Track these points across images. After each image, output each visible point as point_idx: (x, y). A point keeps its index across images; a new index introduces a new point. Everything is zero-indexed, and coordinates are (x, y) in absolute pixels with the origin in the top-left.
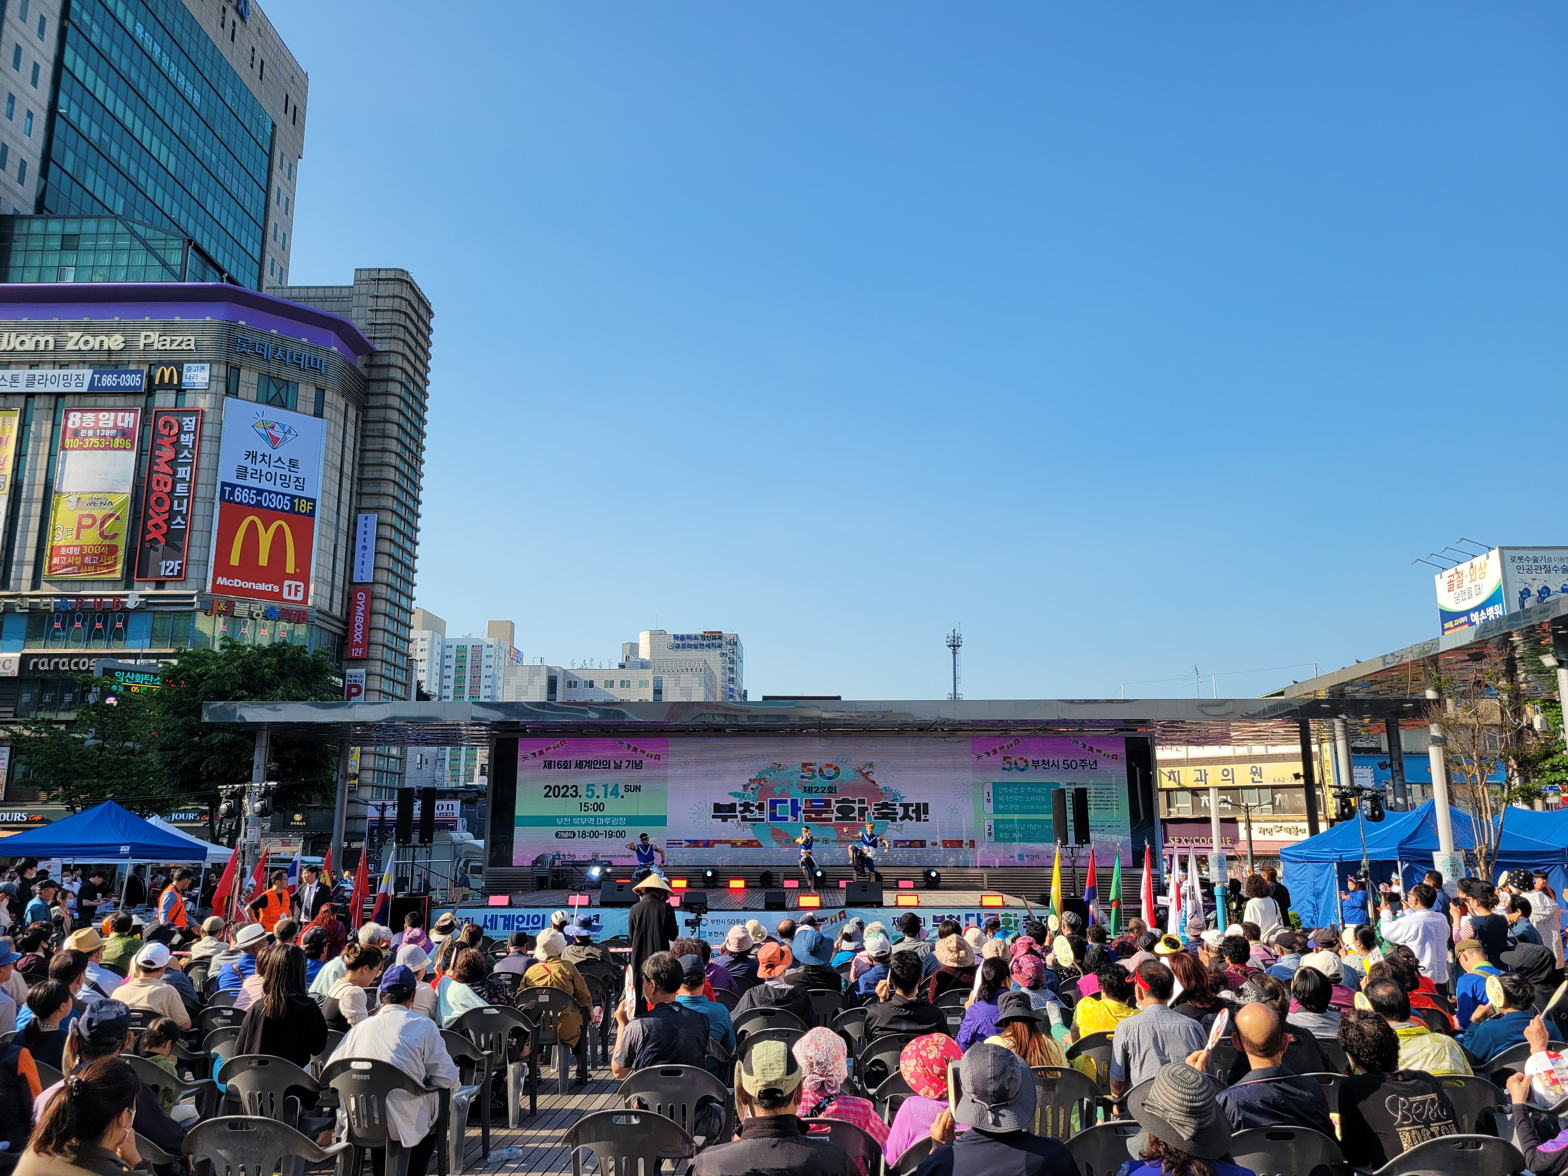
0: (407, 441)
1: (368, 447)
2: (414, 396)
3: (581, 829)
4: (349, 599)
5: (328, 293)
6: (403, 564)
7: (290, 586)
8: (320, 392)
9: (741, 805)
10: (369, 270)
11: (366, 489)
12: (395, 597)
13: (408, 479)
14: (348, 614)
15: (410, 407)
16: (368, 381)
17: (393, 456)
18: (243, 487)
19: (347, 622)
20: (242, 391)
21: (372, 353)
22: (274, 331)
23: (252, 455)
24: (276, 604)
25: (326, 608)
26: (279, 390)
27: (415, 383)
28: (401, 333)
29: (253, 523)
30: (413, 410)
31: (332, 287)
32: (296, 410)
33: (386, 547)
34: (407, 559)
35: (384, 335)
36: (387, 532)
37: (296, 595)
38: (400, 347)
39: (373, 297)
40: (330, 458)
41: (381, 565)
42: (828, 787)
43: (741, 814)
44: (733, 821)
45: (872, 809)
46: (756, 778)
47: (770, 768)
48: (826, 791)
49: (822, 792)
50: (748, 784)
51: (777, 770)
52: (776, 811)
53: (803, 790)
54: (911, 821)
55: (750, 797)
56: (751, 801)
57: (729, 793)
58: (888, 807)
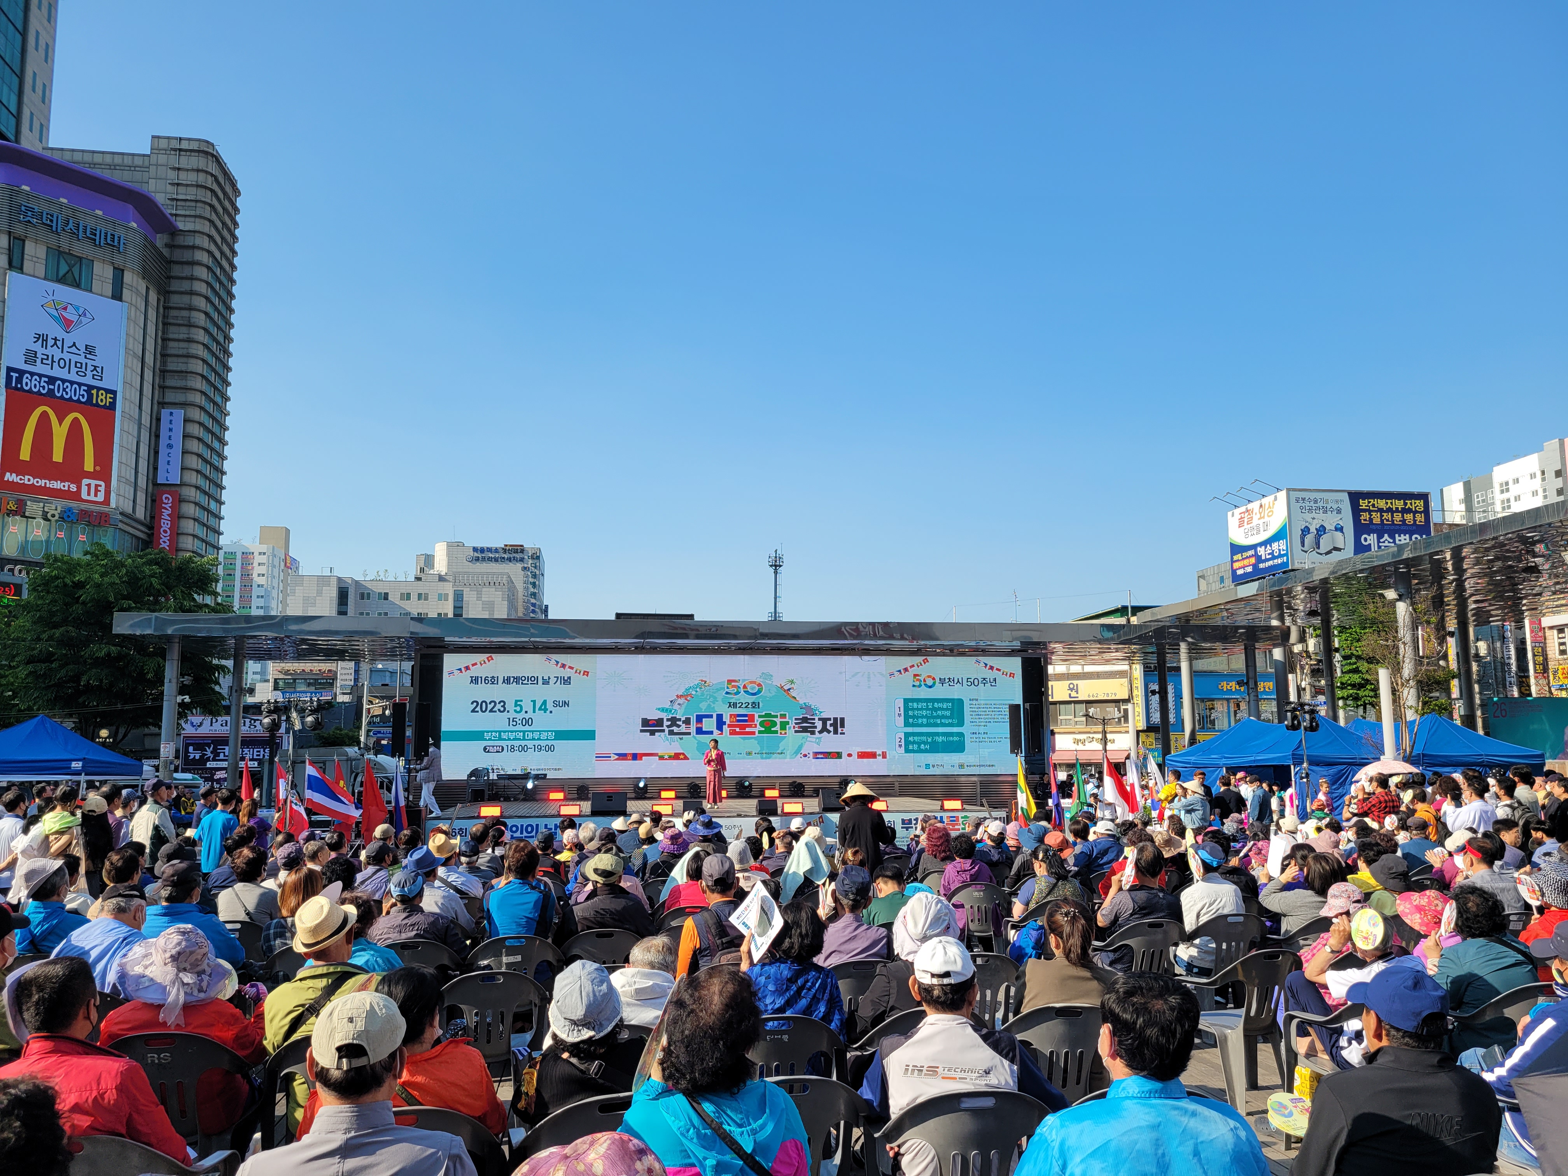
0: (214, 331)
1: (171, 336)
2: (221, 283)
3: (510, 743)
4: (153, 501)
5: (118, 160)
6: (211, 465)
7: (89, 485)
8: (119, 273)
9: (668, 720)
10: (168, 138)
11: (170, 382)
12: (203, 500)
13: (216, 373)
14: (152, 518)
15: (217, 294)
16: (170, 262)
17: (201, 347)
18: (32, 374)
19: (152, 525)
20: (27, 265)
21: (174, 232)
22: (64, 201)
23: (41, 338)
24: (73, 504)
25: (129, 510)
26: (71, 267)
27: (221, 267)
28: (207, 212)
29: (44, 415)
30: (220, 297)
31: (123, 154)
32: (91, 291)
33: (194, 446)
34: (215, 460)
35: (188, 213)
36: (195, 430)
37: (96, 495)
38: (206, 227)
39: (174, 169)
40: (131, 347)
41: (189, 466)
42: (751, 703)
43: (668, 728)
44: (660, 735)
45: (793, 723)
46: (683, 694)
47: (697, 685)
48: (750, 706)
49: (746, 707)
50: (675, 699)
51: (703, 686)
52: (702, 725)
53: (728, 705)
54: (829, 734)
55: (677, 712)
56: (678, 716)
57: (656, 708)
58: (808, 721)
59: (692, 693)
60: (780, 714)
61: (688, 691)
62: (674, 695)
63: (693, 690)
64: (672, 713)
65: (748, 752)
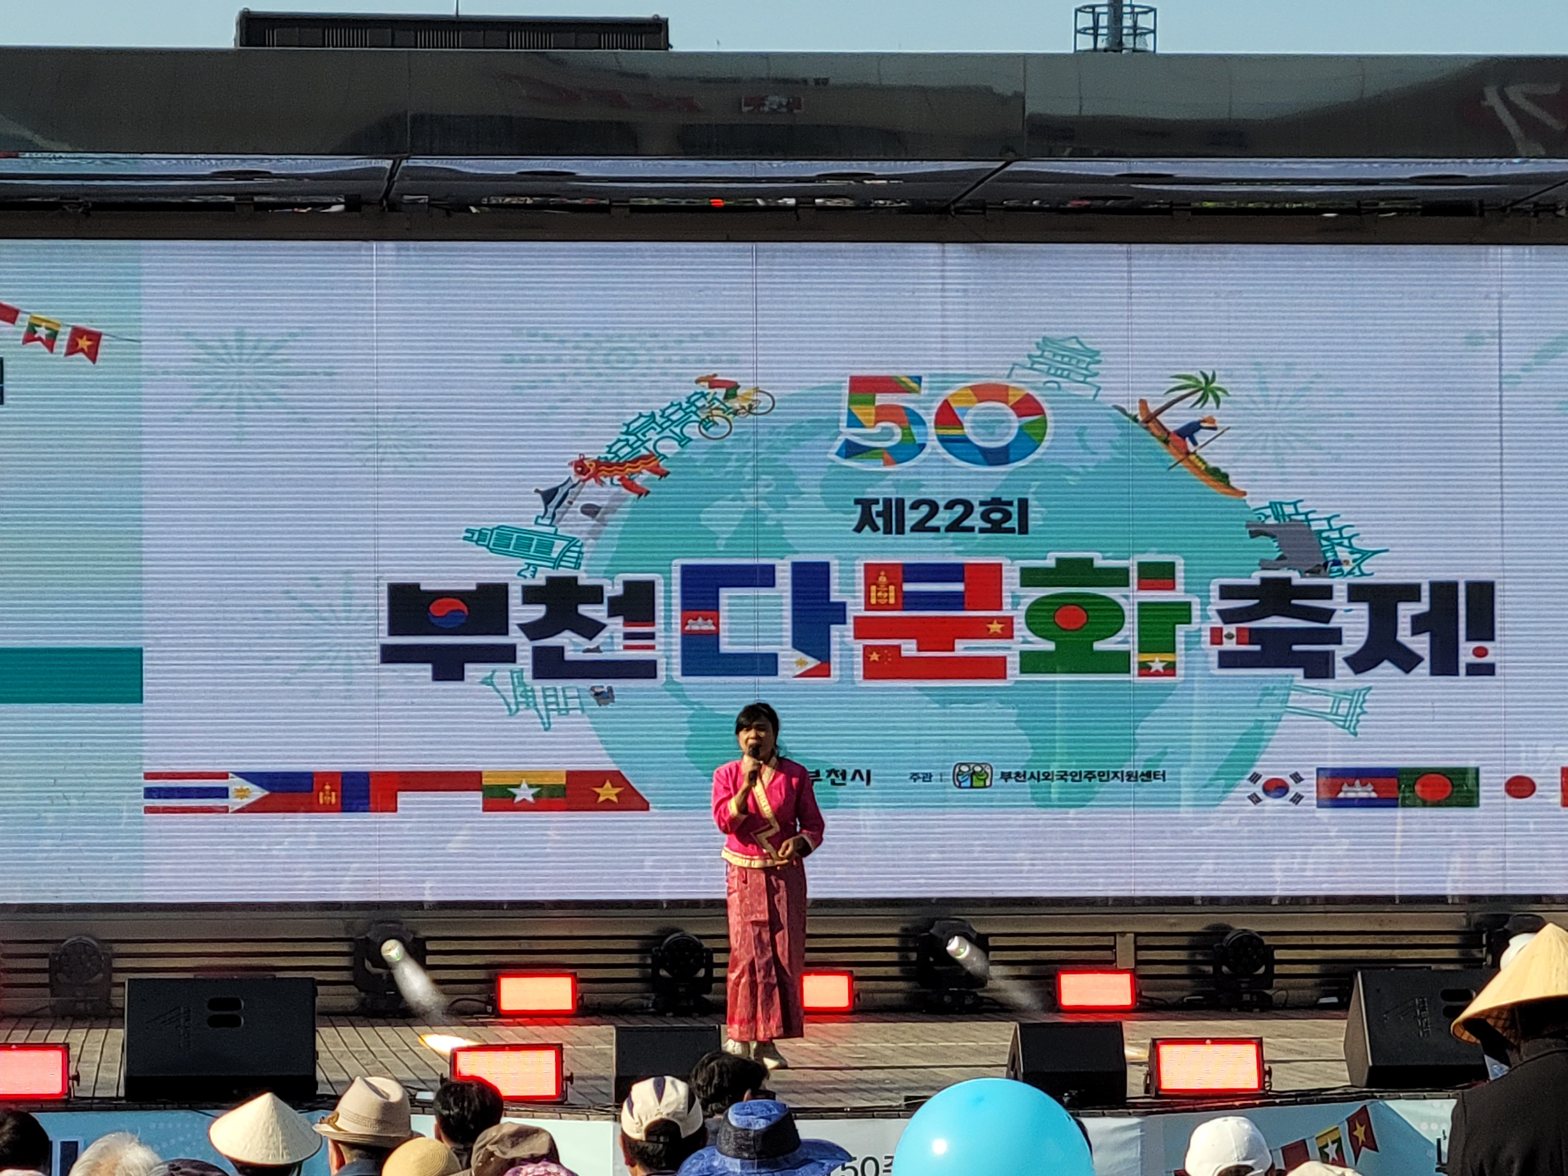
9: (531, 595)
42: (982, 503)
43: (532, 638)
44: (491, 677)
45: (1209, 613)
46: (610, 456)
47: (685, 405)
48: (975, 520)
49: (955, 527)
50: (570, 484)
51: (720, 412)
52: (717, 624)
53: (857, 516)
54: (1407, 671)
55: (580, 552)
56: (586, 571)
57: (467, 531)
58: (1294, 602)
59: (661, 451)
60: (1141, 565)
61: (639, 439)
62: (565, 460)
63: (667, 432)
64: (554, 555)
65: (965, 769)
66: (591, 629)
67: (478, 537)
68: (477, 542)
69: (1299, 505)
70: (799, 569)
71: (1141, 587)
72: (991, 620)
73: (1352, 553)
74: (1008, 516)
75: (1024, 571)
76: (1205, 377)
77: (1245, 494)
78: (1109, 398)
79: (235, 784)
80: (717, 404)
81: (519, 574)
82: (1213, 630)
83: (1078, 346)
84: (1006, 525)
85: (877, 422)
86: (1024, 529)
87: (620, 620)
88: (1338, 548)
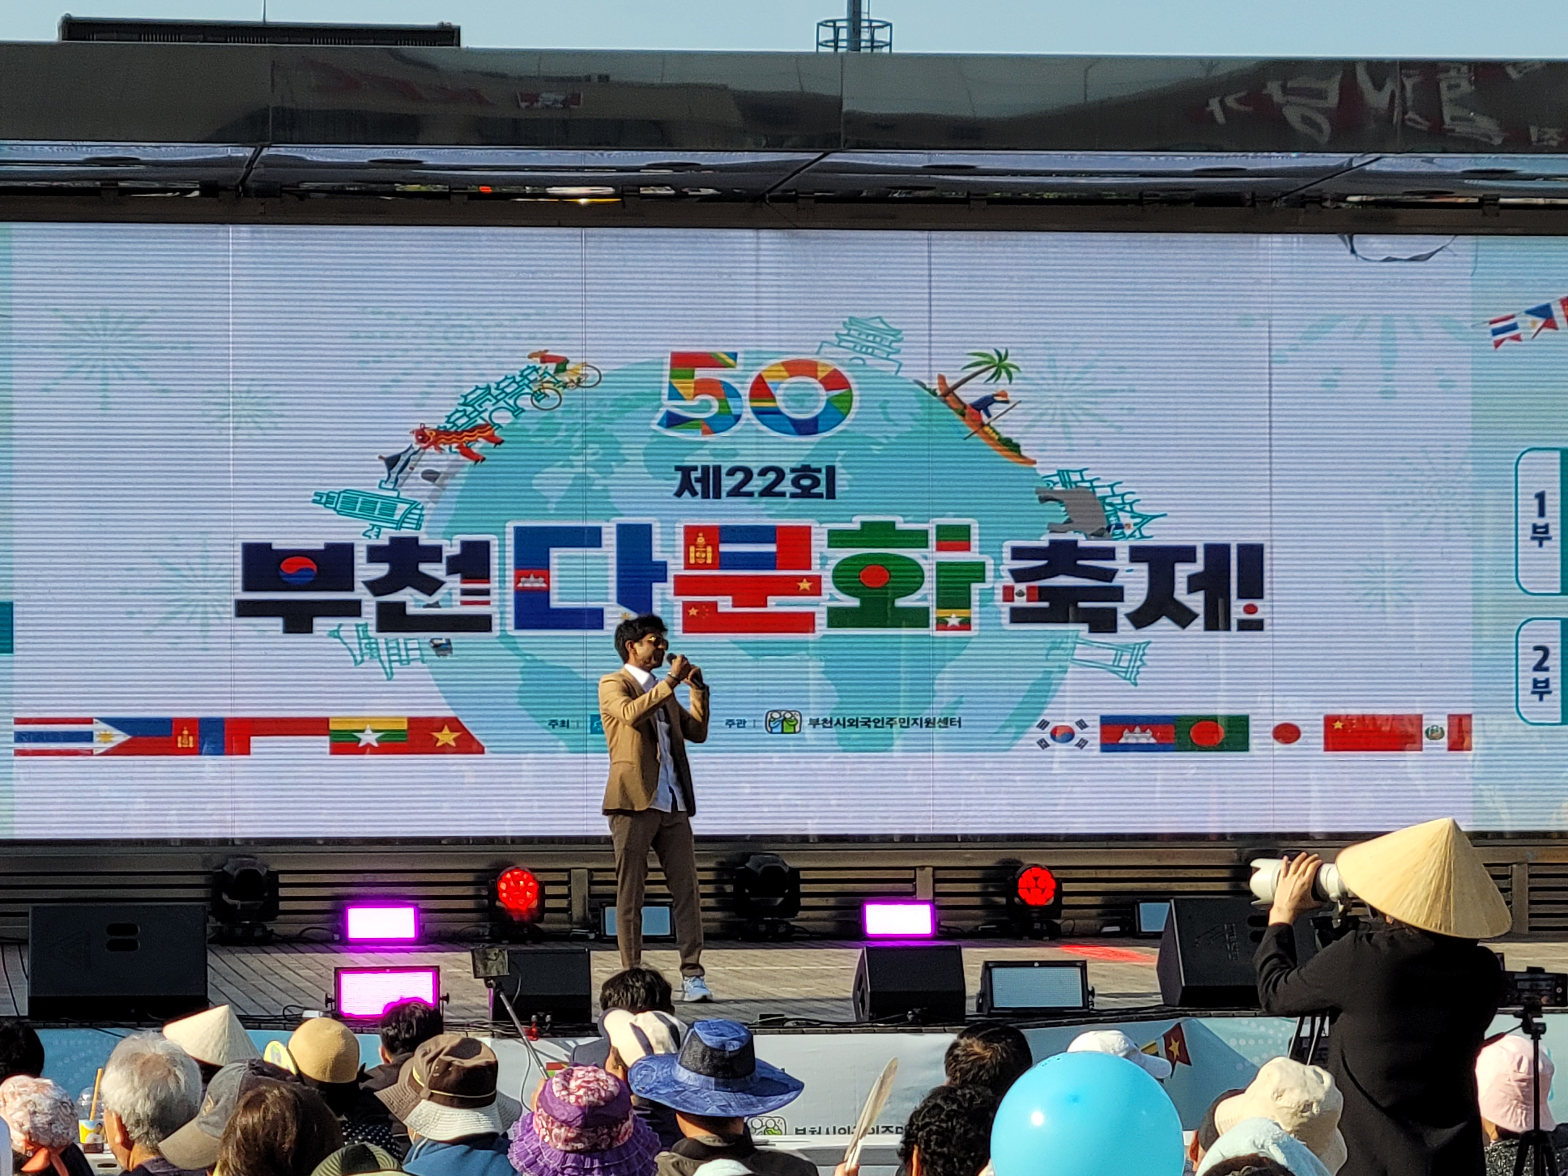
9: (375, 554)
42: (793, 470)
43: (376, 594)
44: (338, 631)
45: (1003, 574)
46: (449, 426)
47: (518, 379)
48: (786, 486)
49: (768, 492)
50: (411, 451)
51: (551, 385)
52: (547, 582)
53: (677, 483)
54: (1184, 627)
55: (421, 515)
56: (427, 533)
57: (316, 494)
58: (1080, 562)
59: (496, 421)
60: (939, 528)
61: (476, 410)
62: (407, 429)
63: (502, 403)
64: (397, 518)
65: (776, 715)
66: (431, 586)
67: (326, 500)
68: (325, 504)
69: (1084, 473)
70: (622, 530)
71: (940, 548)
72: (801, 578)
73: (1133, 517)
74: (816, 483)
75: (831, 533)
76: (999, 354)
77: (1034, 462)
78: (909, 374)
79: (98, 728)
80: (548, 378)
81: (364, 534)
82: (1006, 588)
83: (882, 326)
84: (816, 491)
85: (696, 395)
86: (831, 494)
87: (457, 578)
88: (1120, 514)
